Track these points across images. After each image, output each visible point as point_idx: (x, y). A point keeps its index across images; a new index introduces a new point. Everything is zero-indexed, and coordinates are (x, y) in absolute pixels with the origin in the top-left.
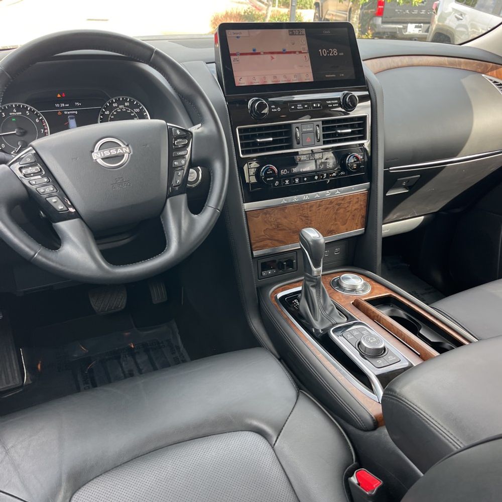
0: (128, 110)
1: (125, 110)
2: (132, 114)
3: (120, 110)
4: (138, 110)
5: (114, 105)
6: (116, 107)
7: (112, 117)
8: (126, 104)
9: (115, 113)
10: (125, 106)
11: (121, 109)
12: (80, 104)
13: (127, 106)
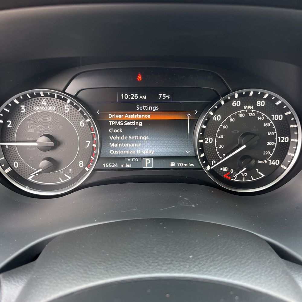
0: (261, 115)
1: (253, 115)
2: (266, 125)
3: (243, 115)
4: (279, 117)
5: (235, 104)
6: (237, 109)
7: (226, 127)
8: (260, 103)
9: (232, 120)
10: (256, 108)
11: (246, 113)
12: (168, 97)
13: (260, 108)
